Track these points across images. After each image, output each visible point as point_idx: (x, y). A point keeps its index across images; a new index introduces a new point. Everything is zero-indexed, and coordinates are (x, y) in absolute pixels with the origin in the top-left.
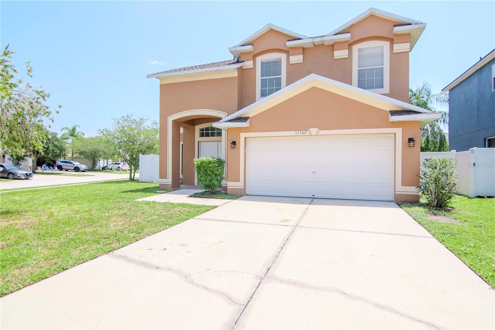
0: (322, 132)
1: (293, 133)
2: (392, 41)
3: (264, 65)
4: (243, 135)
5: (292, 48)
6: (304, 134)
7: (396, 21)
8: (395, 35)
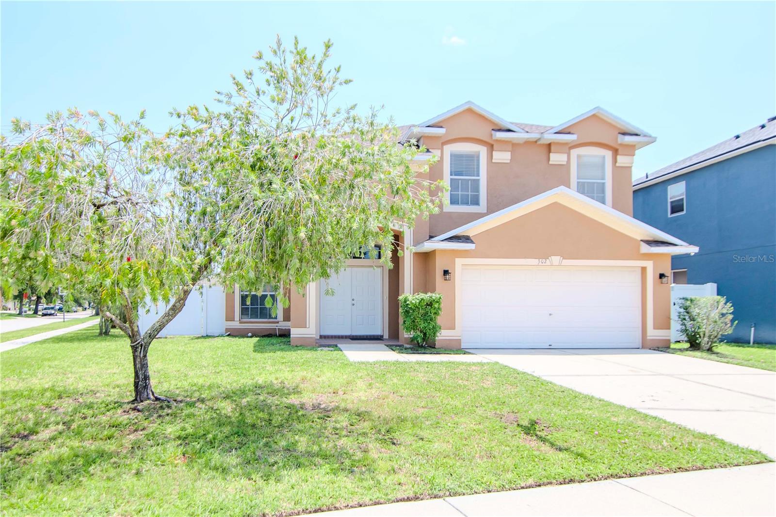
0: (566, 262)
1: (534, 261)
2: (616, 152)
3: (455, 157)
4: (459, 262)
5: (500, 141)
6: (544, 264)
7: (622, 128)
8: (621, 145)
